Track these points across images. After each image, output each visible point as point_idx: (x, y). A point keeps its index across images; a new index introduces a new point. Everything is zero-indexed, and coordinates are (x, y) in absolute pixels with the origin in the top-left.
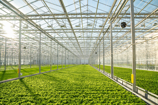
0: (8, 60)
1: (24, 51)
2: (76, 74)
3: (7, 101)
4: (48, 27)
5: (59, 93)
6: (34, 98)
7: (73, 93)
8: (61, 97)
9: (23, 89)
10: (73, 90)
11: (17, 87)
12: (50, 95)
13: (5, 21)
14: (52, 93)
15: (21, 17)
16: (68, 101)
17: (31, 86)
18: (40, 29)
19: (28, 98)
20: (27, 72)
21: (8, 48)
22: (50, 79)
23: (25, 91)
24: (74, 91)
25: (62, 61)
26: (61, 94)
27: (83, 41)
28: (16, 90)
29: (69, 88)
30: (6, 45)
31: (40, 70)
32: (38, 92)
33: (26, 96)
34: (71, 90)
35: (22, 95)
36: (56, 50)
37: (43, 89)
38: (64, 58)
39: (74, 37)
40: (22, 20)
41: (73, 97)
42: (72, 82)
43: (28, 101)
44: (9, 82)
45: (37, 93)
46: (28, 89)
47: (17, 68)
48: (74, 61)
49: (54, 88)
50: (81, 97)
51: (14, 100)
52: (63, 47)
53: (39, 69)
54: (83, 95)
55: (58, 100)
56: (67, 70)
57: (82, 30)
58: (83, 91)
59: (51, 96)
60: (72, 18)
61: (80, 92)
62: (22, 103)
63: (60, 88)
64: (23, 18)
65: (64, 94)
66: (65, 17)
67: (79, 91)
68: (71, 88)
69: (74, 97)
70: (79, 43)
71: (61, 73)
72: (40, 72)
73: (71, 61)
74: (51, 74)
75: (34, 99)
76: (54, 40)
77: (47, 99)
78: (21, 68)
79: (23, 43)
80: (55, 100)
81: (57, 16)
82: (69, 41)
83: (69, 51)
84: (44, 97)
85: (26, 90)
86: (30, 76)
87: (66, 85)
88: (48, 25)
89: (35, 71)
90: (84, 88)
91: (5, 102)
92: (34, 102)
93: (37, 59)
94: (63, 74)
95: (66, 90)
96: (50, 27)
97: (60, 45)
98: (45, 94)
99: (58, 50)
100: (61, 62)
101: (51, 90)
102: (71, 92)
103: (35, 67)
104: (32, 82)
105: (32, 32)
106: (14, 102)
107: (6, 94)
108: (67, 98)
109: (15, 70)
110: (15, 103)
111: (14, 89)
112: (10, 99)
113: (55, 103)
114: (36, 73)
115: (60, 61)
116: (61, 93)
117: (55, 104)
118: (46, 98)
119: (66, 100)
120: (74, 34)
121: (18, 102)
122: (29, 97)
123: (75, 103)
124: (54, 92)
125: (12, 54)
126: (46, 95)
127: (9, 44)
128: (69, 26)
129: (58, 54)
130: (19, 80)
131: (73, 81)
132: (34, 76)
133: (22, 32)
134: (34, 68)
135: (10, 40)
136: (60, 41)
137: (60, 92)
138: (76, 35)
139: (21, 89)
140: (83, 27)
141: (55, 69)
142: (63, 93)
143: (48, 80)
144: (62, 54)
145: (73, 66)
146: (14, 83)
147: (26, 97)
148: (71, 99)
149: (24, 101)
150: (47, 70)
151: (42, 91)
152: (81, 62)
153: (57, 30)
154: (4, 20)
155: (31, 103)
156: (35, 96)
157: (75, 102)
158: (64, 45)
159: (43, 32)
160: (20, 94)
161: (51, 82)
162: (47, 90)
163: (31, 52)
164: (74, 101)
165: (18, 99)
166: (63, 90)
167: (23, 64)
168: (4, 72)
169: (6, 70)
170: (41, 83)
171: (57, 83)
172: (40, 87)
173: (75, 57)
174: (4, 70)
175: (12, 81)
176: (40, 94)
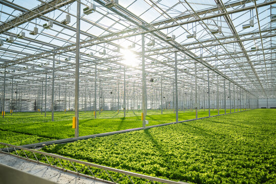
0: (128, 103)
1: (151, 85)
2: (247, 126)
3: (126, 158)
4: (189, 37)
5: (212, 157)
6: (165, 159)
7: (240, 160)
8: (214, 163)
9: (148, 144)
10: (241, 154)
11: (140, 141)
12: (193, 158)
13: (123, 39)
14: (197, 155)
15: (144, 28)
16: (229, 172)
17: (162, 141)
18: (175, 45)
19: (156, 159)
20: (155, 120)
21: (128, 82)
22: (195, 133)
23: (152, 147)
24: (243, 156)
25: (218, 103)
26: (214, 158)
27: (262, 57)
28: (138, 145)
29: (232, 149)
30: (125, 78)
31: (177, 117)
32: (173, 151)
33: (153, 155)
34: (236, 154)
35: (147, 153)
36: (206, 81)
37: (182, 147)
38: (221, 97)
39: (240, 53)
40: (145, 33)
41: (240, 166)
42: (239, 139)
43: (155, 163)
44: (129, 133)
45: (170, 153)
46: (156, 144)
47: (140, 114)
48: (242, 101)
49: (201, 146)
50: (261, 169)
51: (135, 159)
52: (219, 74)
53: (175, 115)
54: (266, 167)
55: (209, 169)
56: (227, 117)
57: (258, 35)
58: (266, 159)
59: (196, 160)
60: (233, 12)
61: (258, 160)
62: (146, 164)
63: (214, 147)
64: (147, 30)
65: (221, 160)
66: (219, 12)
67: (255, 158)
68: (236, 149)
69: (244, 167)
70: (253, 63)
71: (215, 122)
72: (177, 120)
73: (236, 101)
74: (197, 124)
75: (166, 161)
76: (201, 63)
77: (188, 165)
78: (148, 114)
79: (149, 72)
80: (203, 167)
81: (204, 15)
82: (231, 61)
83: (231, 81)
84: (182, 161)
85: (154, 146)
86: (161, 126)
87: (226, 144)
88: (188, 34)
89: (169, 119)
90: (267, 153)
91: (122, 159)
92: (165, 166)
93: (172, 100)
94: (220, 124)
95: (225, 153)
96: (192, 37)
97: (213, 70)
98: (185, 155)
99: (208, 81)
100: (216, 104)
101: (196, 150)
102: (237, 157)
103: (170, 113)
104: (164, 134)
105: (161, 51)
106: (134, 162)
107: (124, 148)
108: (227, 166)
109: (138, 117)
110: (136, 164)
111: (135, 143)
112: (129, 156)
113: (202, 172)
114: (171, 122)
115: (213, 102)
116: (216, 157)
117: (203, 174)
118: (187, 162)
119: (225, 170)
120: (241, 46)
121: (141, 163)
122: (158, 158)
123: (247, 178)
124: (202, 153)
125: (134, 91)
126: (187, 158)
127: (129, 77)
128: (229, 31)
129: (209, 89)
130: (143, 131)
131: (242, 138)
132: (167, 126)
133: (147, 54)
134: (167, 114)
135: (130, 69)
136: (213, 64)
137: (213, 154)
138: (245, 47)
139: (146, 144)
140: (261, 28)
141: (204, 116)
142: (220, 158)
143: (191, 134)
144: (218, 88)
145: (241, 112)
146: (136, 135)
147: (153, 157)
148: (236, 170)
149: (149, 162)
150: (190, 117)
151: (180, 149)
152: (259, 103)
153: (205, 42)
154: (121, 38)
155: (161, 168)
156: (167, 157)
157: (245, 177)
158: (220, 70)
159: (179, 49)
160: (144, 151)
161: (196, 137)
162: (188, 149)
163: (162, 87)
164: (244, 175)
165: (140, 158)
166: (220, 153)
167: (150, 108)
168: (124, 119)
169: (126, 116)
170: (179, 138)
171: (208, 139)
172: (176, 143)
173: (245, 94)
174: (123, 117)
175: (134, 132)
176: (175, 154)
